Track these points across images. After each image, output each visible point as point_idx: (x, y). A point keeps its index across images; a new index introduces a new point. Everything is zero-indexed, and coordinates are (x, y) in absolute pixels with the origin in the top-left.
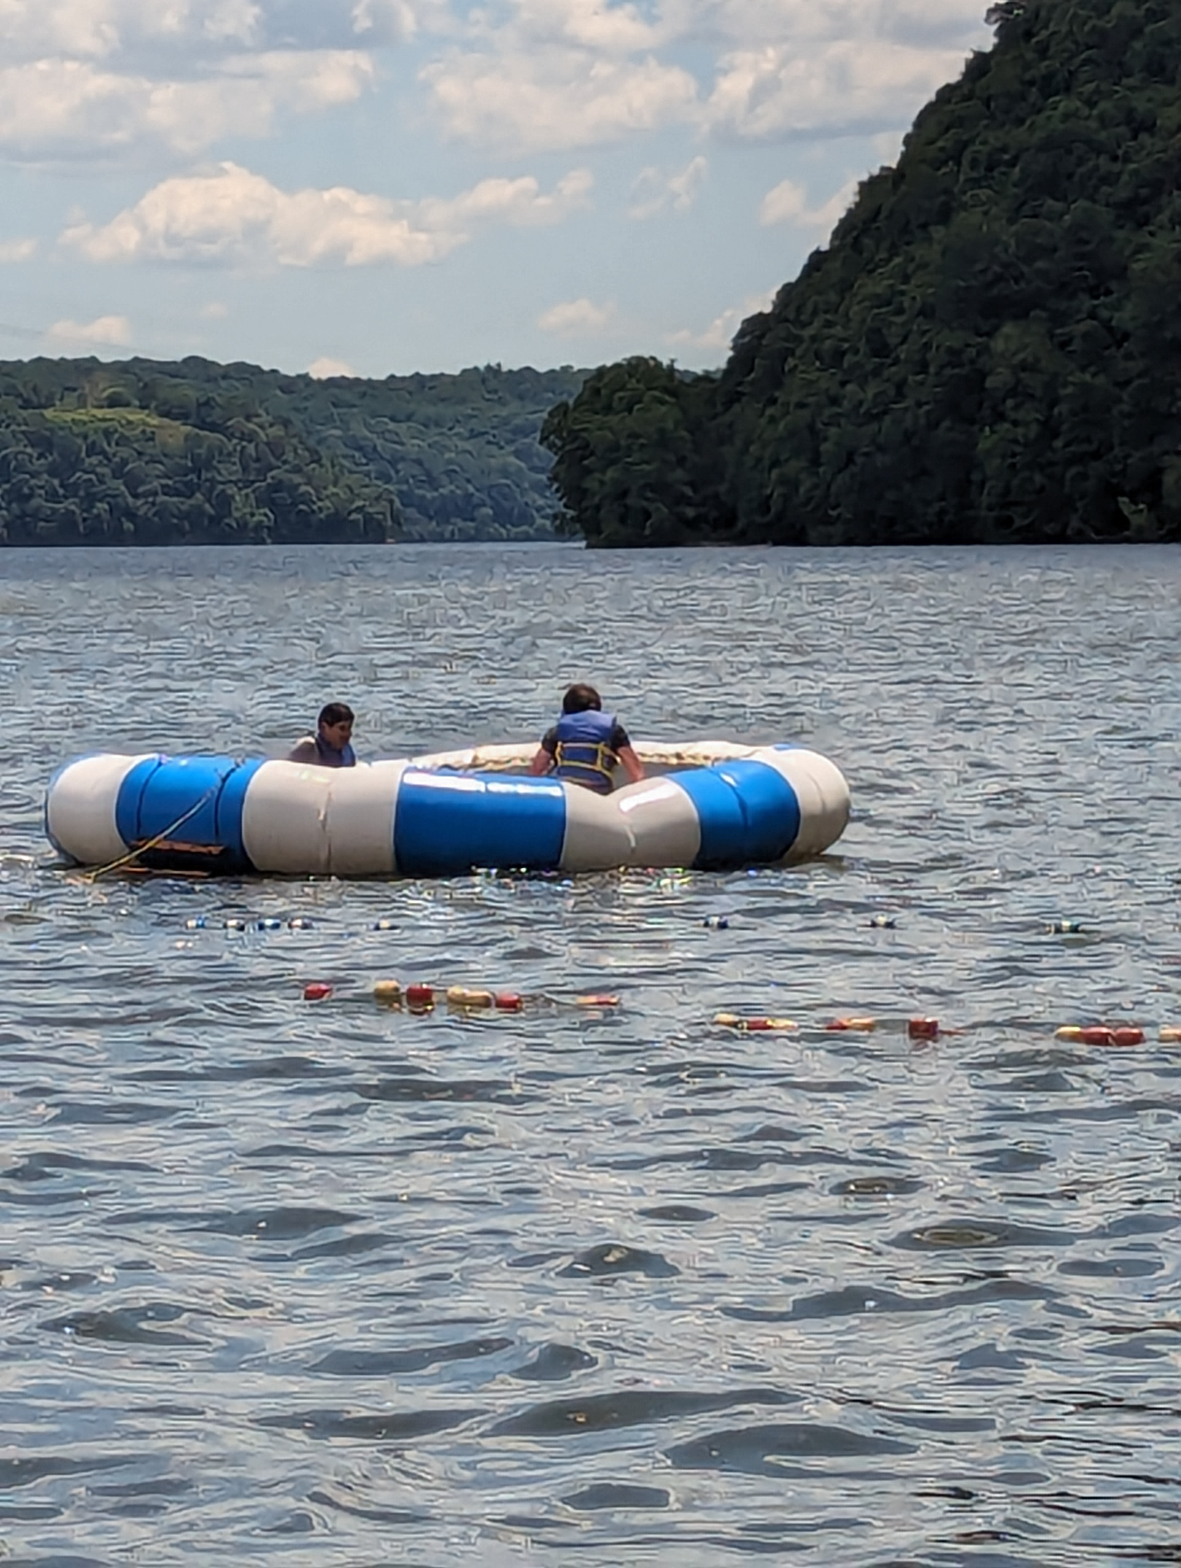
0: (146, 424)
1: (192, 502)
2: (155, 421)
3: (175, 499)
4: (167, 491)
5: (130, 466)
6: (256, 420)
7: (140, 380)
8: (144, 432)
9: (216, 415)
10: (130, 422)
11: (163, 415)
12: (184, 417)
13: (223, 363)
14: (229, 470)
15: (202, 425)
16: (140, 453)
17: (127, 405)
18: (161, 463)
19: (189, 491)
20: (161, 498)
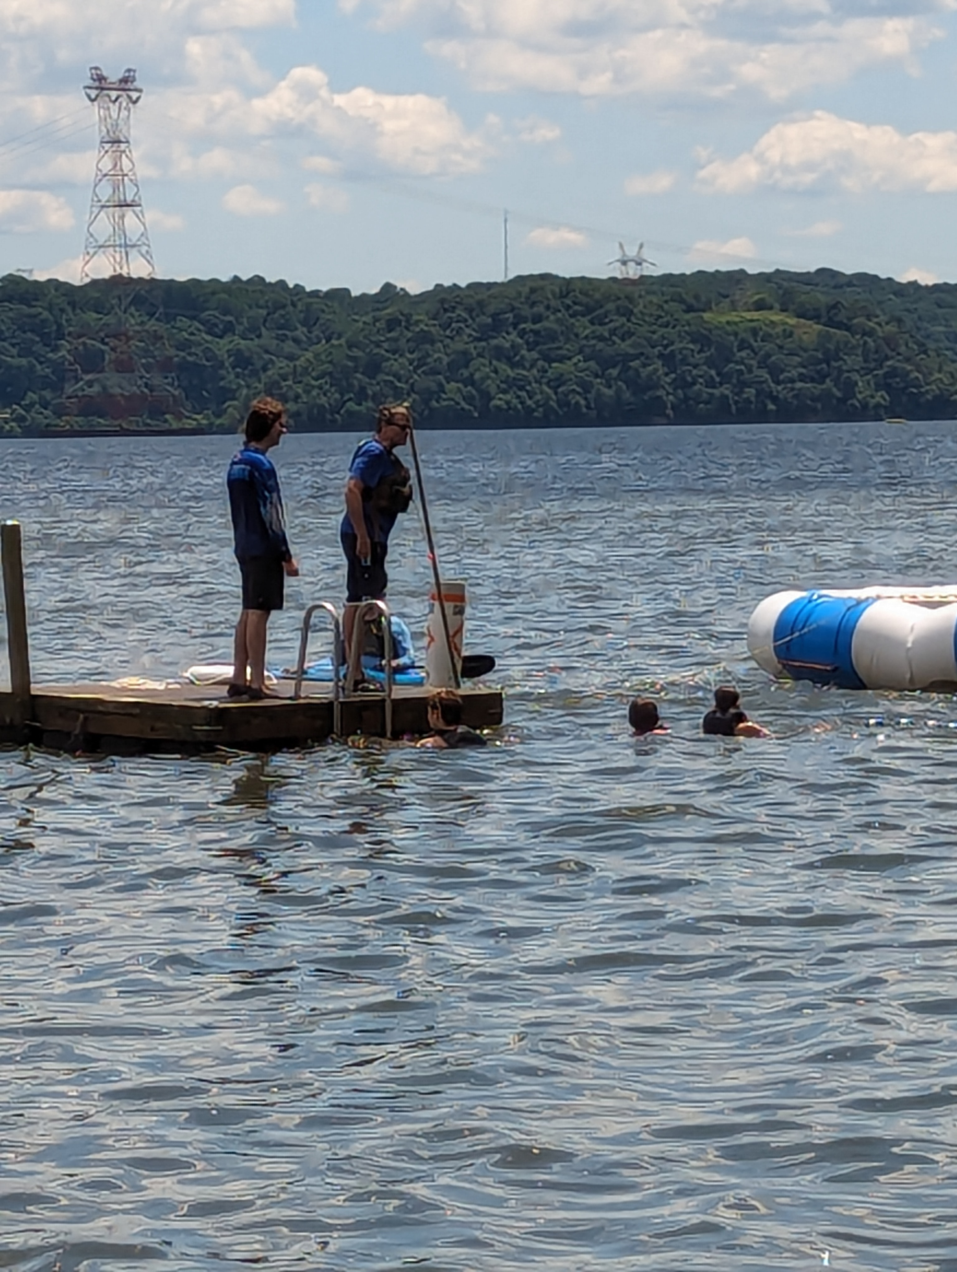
0: (786, 323)
1: (824, 386)
2: (792, 321)
3: (809, 385)
4: (802, 378)
5: (773, 358)
6: (876, 320)
7: (780, 288)
8: (784, 330)
9: (842, 317)
10: (772, 322)
11: (799, 316)
12: (816, 317)
13: (848, 272)
14: (853, 361)
15: (831, 323)
16: (781, 347)
17: (771, 308)
18: (797, 355)
19: (821, 378)
20: (799, 385)
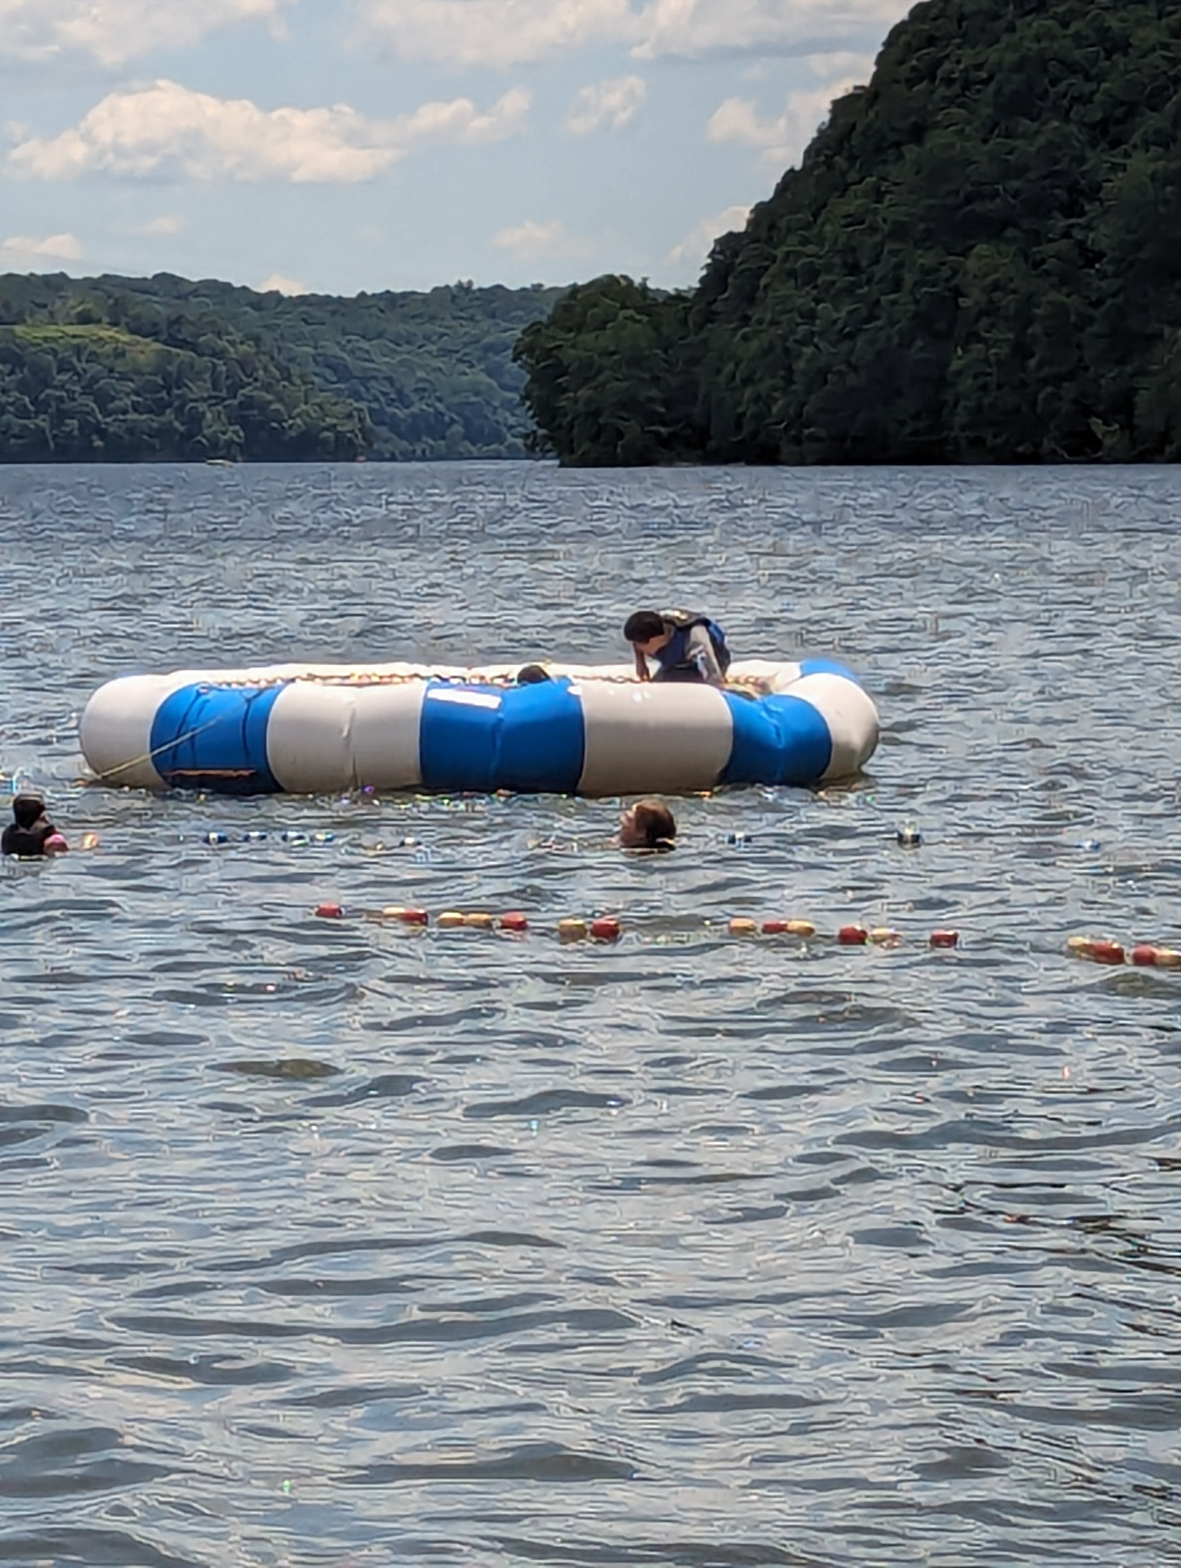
0: (117, 341)
1: (163, 419)
2: (126, 338)
3: (144, 417)
4: (136, 407)
5: (102, 382)
6: (225, 337)
7: (109, 297)
8: (116, 349)
9: (185, 333)
10: (101, 339)
11: (132, 332)
12: (153, 333)
13: (195, 279)
14: (198, 389)
15: (172, 341)
16: (111, 371)
17: (99, 321)
18: (132, 380)
19: (160, 408)
20: (132, 416)
